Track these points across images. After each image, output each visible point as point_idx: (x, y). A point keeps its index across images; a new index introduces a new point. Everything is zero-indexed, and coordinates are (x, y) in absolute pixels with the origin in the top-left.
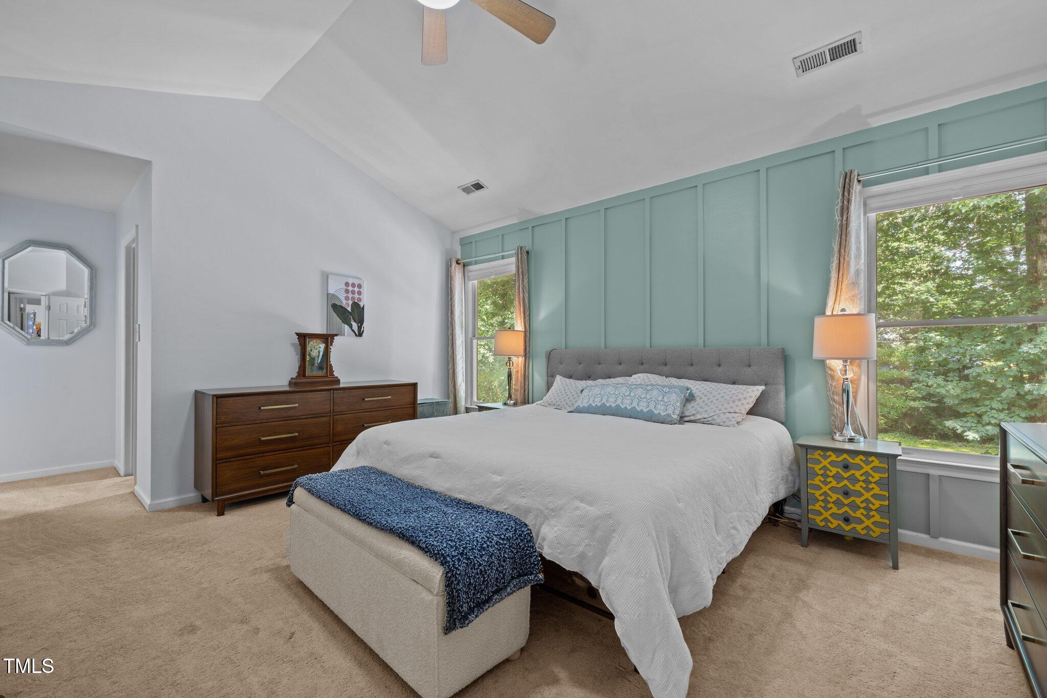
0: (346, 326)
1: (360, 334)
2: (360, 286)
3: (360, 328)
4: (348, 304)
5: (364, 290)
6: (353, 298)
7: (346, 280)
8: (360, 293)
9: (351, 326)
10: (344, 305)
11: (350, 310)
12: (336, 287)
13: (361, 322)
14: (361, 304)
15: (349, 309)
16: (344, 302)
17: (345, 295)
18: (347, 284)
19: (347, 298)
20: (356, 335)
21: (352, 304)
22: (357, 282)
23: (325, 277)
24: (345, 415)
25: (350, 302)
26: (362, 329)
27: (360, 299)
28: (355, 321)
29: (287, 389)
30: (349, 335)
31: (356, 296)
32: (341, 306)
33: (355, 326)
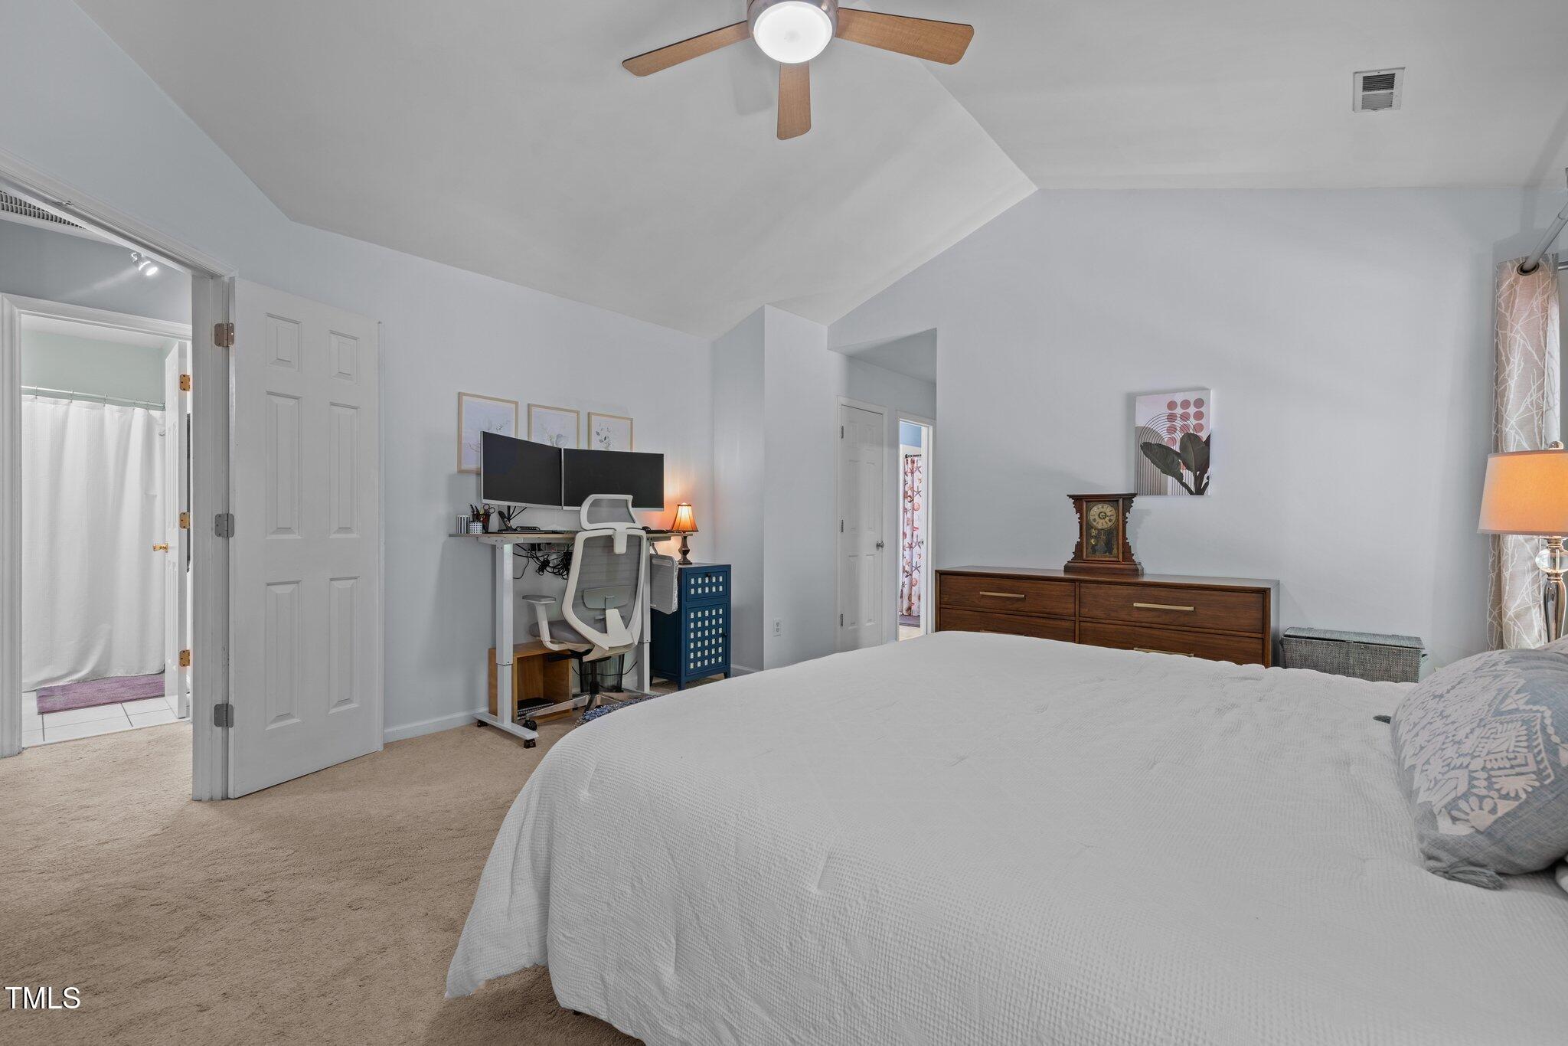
0: (1171, 480)
1: (1200, 490)
2: (1199, 403)
3: (1198, 480)
4: (1173, 440)
5: (1212, 410)
6: (1184, 428)
7: (1169, 398)
8: (1199, 416)
9: (1179, 478)
10: (1165, 441)
11: (1178, 450)
12: (1151, 416)
13: (1202, 467)
14: (1204, 436)
15: (1176, 448)
16: (1166, 437)
17: (1168, 424)
18: (1172, 405)
19: (1172, 430)
20: (1191, 493)
21: (1181, 439)
22: (1192, 397)
23: (1131, 400)
24: (1100, 625)
25: (1179, 436)
26: (1205, 481)
27: (1200, 427)
28: (1188, 468)
29: (1062, 575)
30: (1175, 494)
31: (1192, 422)
32: (1159, 445)
33: (1188, 477)
